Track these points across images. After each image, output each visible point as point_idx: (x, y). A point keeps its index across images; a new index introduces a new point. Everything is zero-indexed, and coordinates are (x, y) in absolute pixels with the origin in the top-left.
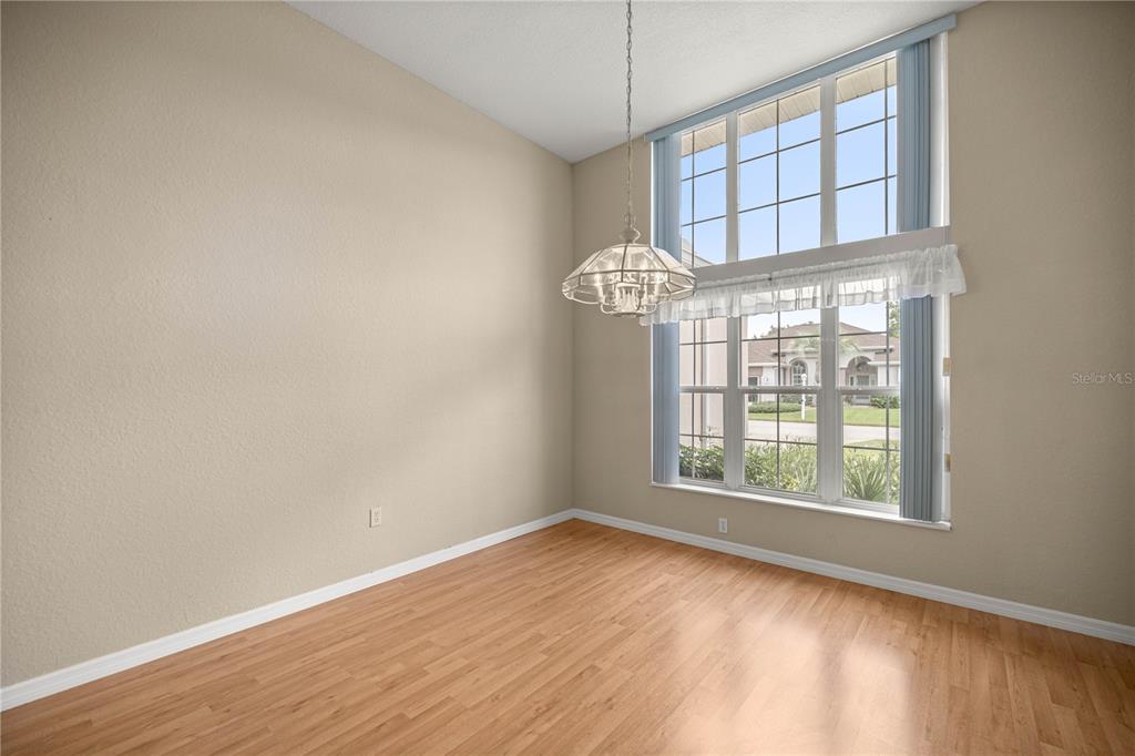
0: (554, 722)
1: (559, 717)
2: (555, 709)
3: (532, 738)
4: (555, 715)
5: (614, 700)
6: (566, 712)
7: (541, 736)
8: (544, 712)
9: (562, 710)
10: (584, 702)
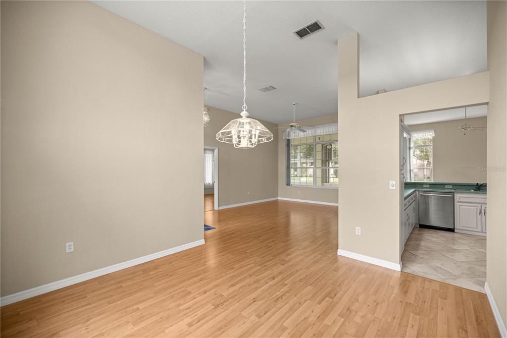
0: (275, 295)
1: (273, 296)
2: (276, 298)
3: (282, 290)
4: (275, 297)
5: (252, 301)
6: (271, 298)
7: (279, 291)
8: (280, 298)
9: (273, 298)
10: (264, 301)
